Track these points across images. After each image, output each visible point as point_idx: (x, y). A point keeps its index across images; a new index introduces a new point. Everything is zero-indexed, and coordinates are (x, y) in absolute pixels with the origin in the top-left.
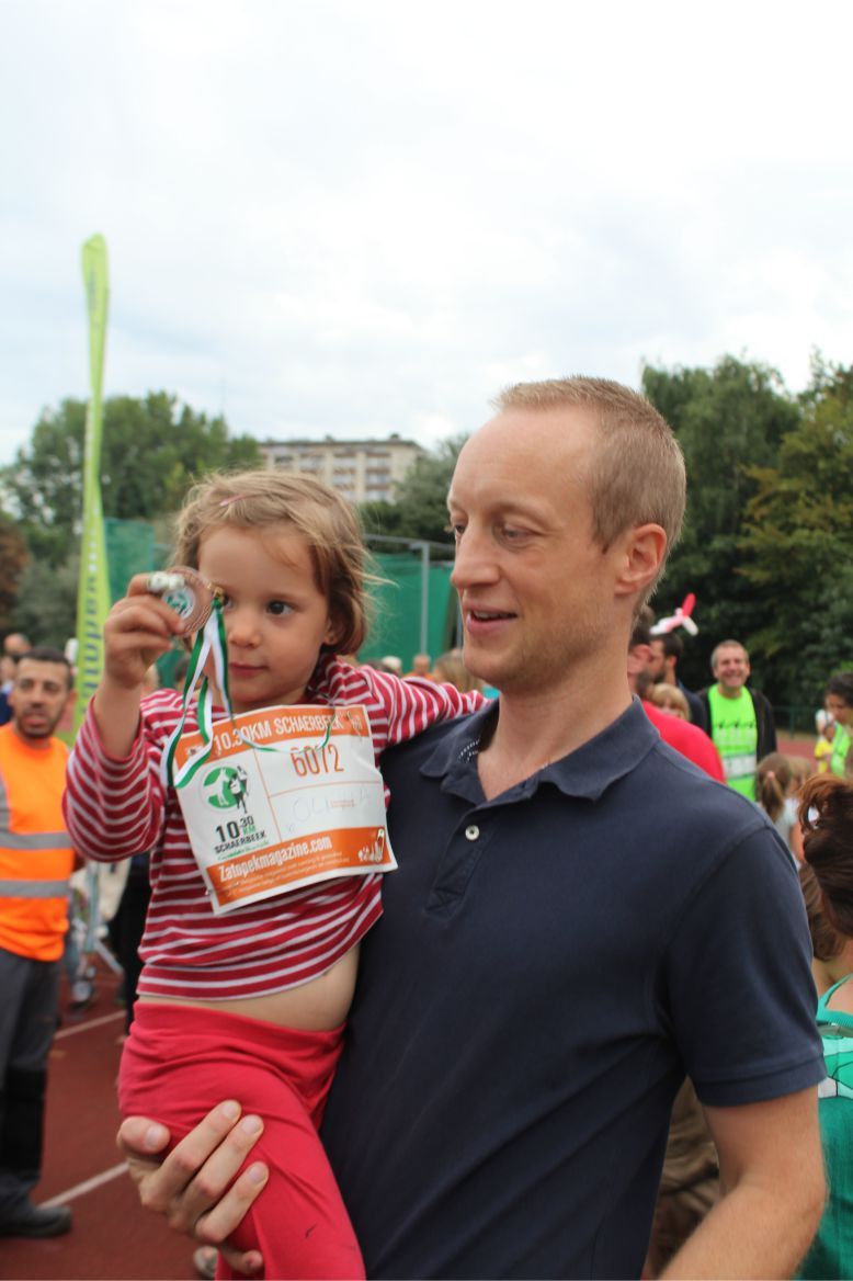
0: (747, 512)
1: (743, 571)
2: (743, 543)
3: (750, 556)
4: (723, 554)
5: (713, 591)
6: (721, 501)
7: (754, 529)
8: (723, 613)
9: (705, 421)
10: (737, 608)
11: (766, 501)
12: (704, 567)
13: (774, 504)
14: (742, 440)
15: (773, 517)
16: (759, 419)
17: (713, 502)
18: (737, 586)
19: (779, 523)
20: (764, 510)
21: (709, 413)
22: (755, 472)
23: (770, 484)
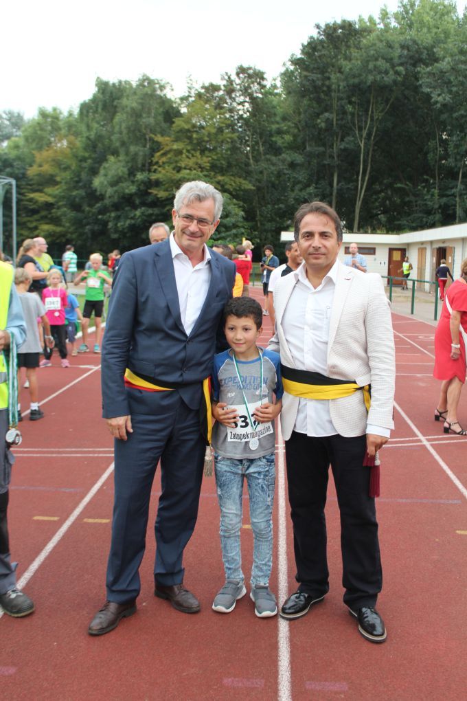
0: (155, 160)
1: (154, 191)
2: (154, 177)
3: (157, 184)
4: (143, 182)
5: (137, 202)
6: (141, 153)
7: (160, 169)
8: (143, 213)
9: (133, 109)
10: (150, 211)
11: (164, 154)
12: (133, 189)
13: (169, 156)
14: (152, 120)
15: (169, 163)
16: (161, 110)
17: (136, 154)
18: (150, 199)
19: (172, 166)
20: (164, 159)
21: (134, 105)
22: (159, 138)
23: (167, 145)
